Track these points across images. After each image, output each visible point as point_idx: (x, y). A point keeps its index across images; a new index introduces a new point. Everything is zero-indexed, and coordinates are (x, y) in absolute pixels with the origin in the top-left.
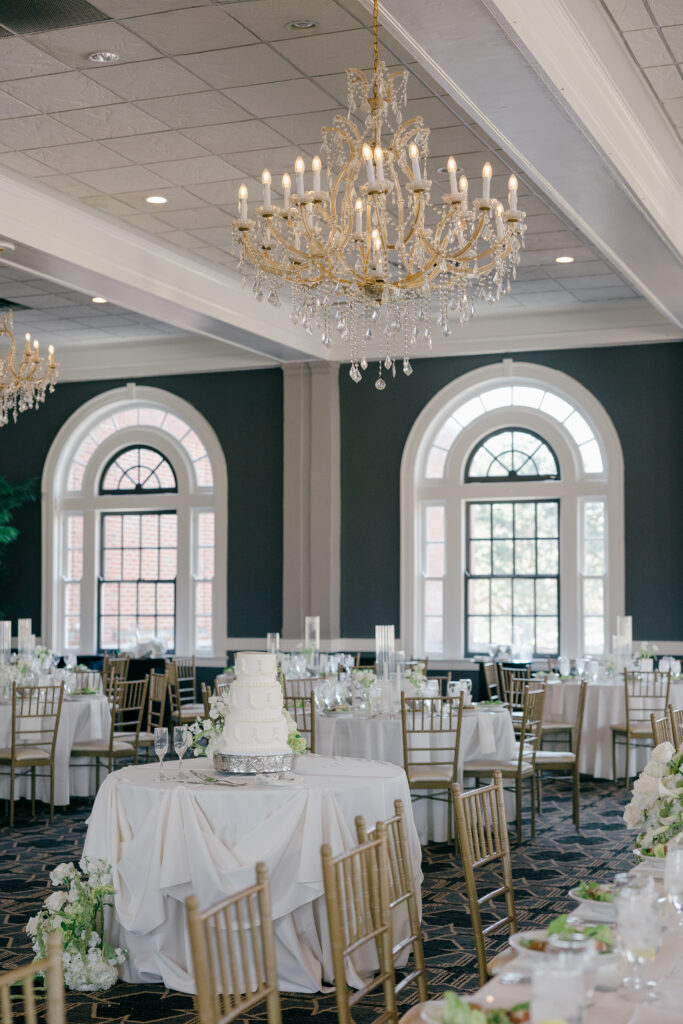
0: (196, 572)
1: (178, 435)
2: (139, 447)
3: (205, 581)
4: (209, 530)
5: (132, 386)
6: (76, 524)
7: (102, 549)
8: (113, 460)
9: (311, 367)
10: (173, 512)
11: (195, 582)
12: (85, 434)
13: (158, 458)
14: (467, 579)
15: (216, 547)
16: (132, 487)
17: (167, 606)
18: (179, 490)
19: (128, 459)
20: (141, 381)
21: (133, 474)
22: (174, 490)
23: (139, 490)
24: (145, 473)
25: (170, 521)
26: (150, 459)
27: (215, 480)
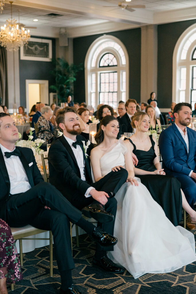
0: (122, 89)
1: (117, 49)
2: (108, 53)
3: (124, 92)
4: (124, 76)
5: (105, 36)
7: (100, 83)
8: (102, 57)
9: (148, 27)
10: (116, 72)
11: (122, 92)
13: (113, 56)
14: (191, 91)
15: (126, 82)
16: (107, 65)
18: (118, 66)
19: (106, 57)
20: (107, 34)
21: (107, 61)
23: (108, 66)
24: (110, 61)
25: (116, 74)
26: (111, 56)
27: (126, 63)
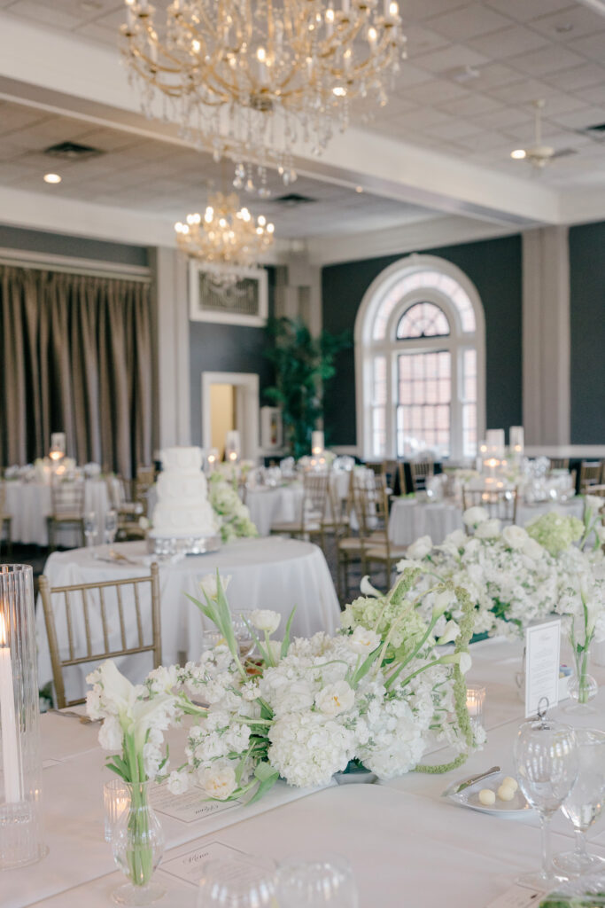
0: (463, 396)
1: (449, 292)
2: (422, 302)
3: (470, 403)
4: (472, 363)
5: (415, 258)
6: (380, 363)
7: (399, 381)
8: (405, 314)
9: (544, 231)
10: (446, 351)
11: (463, 404)
12: (385, 295)
13: (437, 310)
15: (477, 377)
16: (418, 334)
17: (443, 421)
18: (451, 335)
19: (415, 313)
20: (422, 252)
21: (419, 324)
22: (447, 335)
23: (423, 336)
24: (426, 322)
25: (445, 359)
26: (430, 310)
27: (477, 325)
